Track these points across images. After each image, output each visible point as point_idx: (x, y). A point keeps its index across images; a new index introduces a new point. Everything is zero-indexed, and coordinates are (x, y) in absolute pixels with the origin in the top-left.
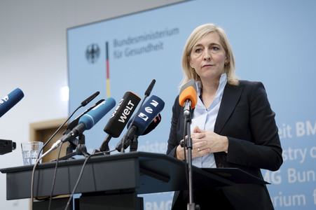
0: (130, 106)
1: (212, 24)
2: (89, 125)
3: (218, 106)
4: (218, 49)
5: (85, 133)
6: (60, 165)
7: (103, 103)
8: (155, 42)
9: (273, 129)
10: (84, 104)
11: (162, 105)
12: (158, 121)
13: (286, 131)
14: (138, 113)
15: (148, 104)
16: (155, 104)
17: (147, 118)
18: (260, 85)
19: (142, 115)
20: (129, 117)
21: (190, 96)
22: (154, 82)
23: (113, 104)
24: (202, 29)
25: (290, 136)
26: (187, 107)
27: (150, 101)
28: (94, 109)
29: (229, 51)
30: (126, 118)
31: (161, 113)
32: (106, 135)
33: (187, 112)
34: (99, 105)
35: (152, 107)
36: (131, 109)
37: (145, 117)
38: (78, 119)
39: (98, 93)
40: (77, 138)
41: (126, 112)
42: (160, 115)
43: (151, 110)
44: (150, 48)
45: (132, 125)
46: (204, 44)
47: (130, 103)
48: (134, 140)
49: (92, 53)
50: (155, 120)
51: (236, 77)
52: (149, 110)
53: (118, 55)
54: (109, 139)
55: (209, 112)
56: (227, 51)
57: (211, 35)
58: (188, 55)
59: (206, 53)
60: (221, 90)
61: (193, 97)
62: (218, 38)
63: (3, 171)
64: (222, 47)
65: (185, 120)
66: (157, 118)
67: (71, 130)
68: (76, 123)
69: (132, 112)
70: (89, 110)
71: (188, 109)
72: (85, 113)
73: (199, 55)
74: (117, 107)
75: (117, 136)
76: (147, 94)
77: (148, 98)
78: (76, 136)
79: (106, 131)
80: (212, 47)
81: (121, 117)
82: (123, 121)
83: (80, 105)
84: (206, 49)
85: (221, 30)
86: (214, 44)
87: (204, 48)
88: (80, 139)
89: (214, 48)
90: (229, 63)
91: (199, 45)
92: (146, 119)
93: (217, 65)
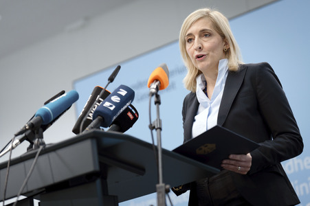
4: (210, 36)
11: (131, 94)
15: (115, 93)
16: (123, 93)
17: (114, 107)
19: (107, 104)
27: (118, 90)
35: (120, 96)
37: (111, 106)
43: (119, 99)
45: (97, 116)
52: (116, 99)
60: (221, 78)
73: (190, 45)
76: (111, 80)
80: (204, 34)
86: (205, 30)
87: (195, 37)
92: (112, 108)
93: (211, 53)
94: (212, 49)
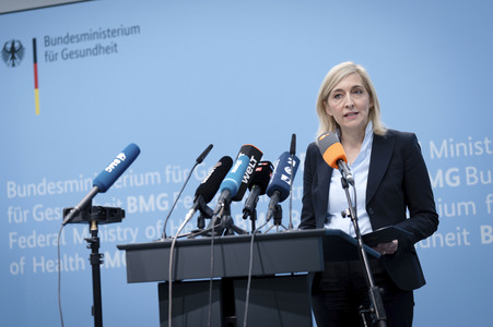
1: (349, 63)
46: (344, 89)
51: (383, 124)
56: (370, 94)
57: (352, 77)
62: (360, 79)
63: (120, 248)
73: (338, 101)
84: (348, 94)
86: (356, 87)
87: (345, 93)
89: (357, 92)
91: (338, 90)
93: (362, 112)
94: (364, 108)
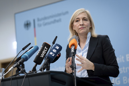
0: (46, 49)
2: (26, 59)
3: (87, 48)
4: (87, 20)
5: (25, 63)
6: (13, 79)
7: (32, 48)
8: (57, 18)
9: (114, 58)
10: (23, 49)
11: (61, 48)
12: (60, 56)
13: (122, 59)
14: (50, 53)
15: (54, 48)
16: (58, 48)
17: (54, 55)
18: (107, 37)
19: (51, 53)
20: (45, 54)
21: (74, 43)
22: (56, 37)
23: (37, 49)
24: (79, 11)
25: (123, 61)
26: (73, 48)
27: (55, 46)
28: (28, 51)
29: (92, 21)
30: (44, 55)
31: (61, 52)
32: (35, 64)
33: (73, 51)
34: (31, 49)
35: (56, 49)
36: (46, 51)
37: (53, 54)
38: (21, 56)
39: (30, 44)
40: (21, 65)
41: (44, 52)
42: (60, 53)
43: (56, 51)
44: (55, 21)
45: (47, 58)
46: (80, 18)
47: (45, 48)
48: (48, 66)
49: (27, 25)
50: (58, 55)
52: (54, 51)
53: (40, 26)
54: (36, 65)
55: (83, 51)
58: (72, 24)
59: (81, 22)
60: (88, 41)
61: (75, 44)
62: (87, 15)
64: (88, 20)
65: (72, 55)
66: (59, 54)
67: (18, 62)
68: (20, 58)
69: (47, 52)
70: (26, 52)
71: (73, 49)
72: (24, 53)
73: (77, 23)
74: (39, 50)
75: (40, 64)
76: (54, 43)
77: (54, 45)
78: (20, 64)
79: (34, 61)
80: (84, 19)
81: (42, 55)
82: (43, 57)
83: (22, 50)
85: (88, 11)
86: (85, 18)
87: (80, 20)
88: (22, 66)
89: (85, 20)
90: (92, 27)
92: (53, 55)
93: (87, 28)
94: (87, 26)
